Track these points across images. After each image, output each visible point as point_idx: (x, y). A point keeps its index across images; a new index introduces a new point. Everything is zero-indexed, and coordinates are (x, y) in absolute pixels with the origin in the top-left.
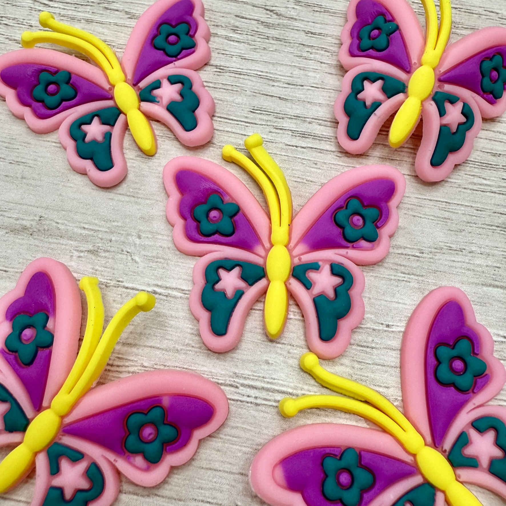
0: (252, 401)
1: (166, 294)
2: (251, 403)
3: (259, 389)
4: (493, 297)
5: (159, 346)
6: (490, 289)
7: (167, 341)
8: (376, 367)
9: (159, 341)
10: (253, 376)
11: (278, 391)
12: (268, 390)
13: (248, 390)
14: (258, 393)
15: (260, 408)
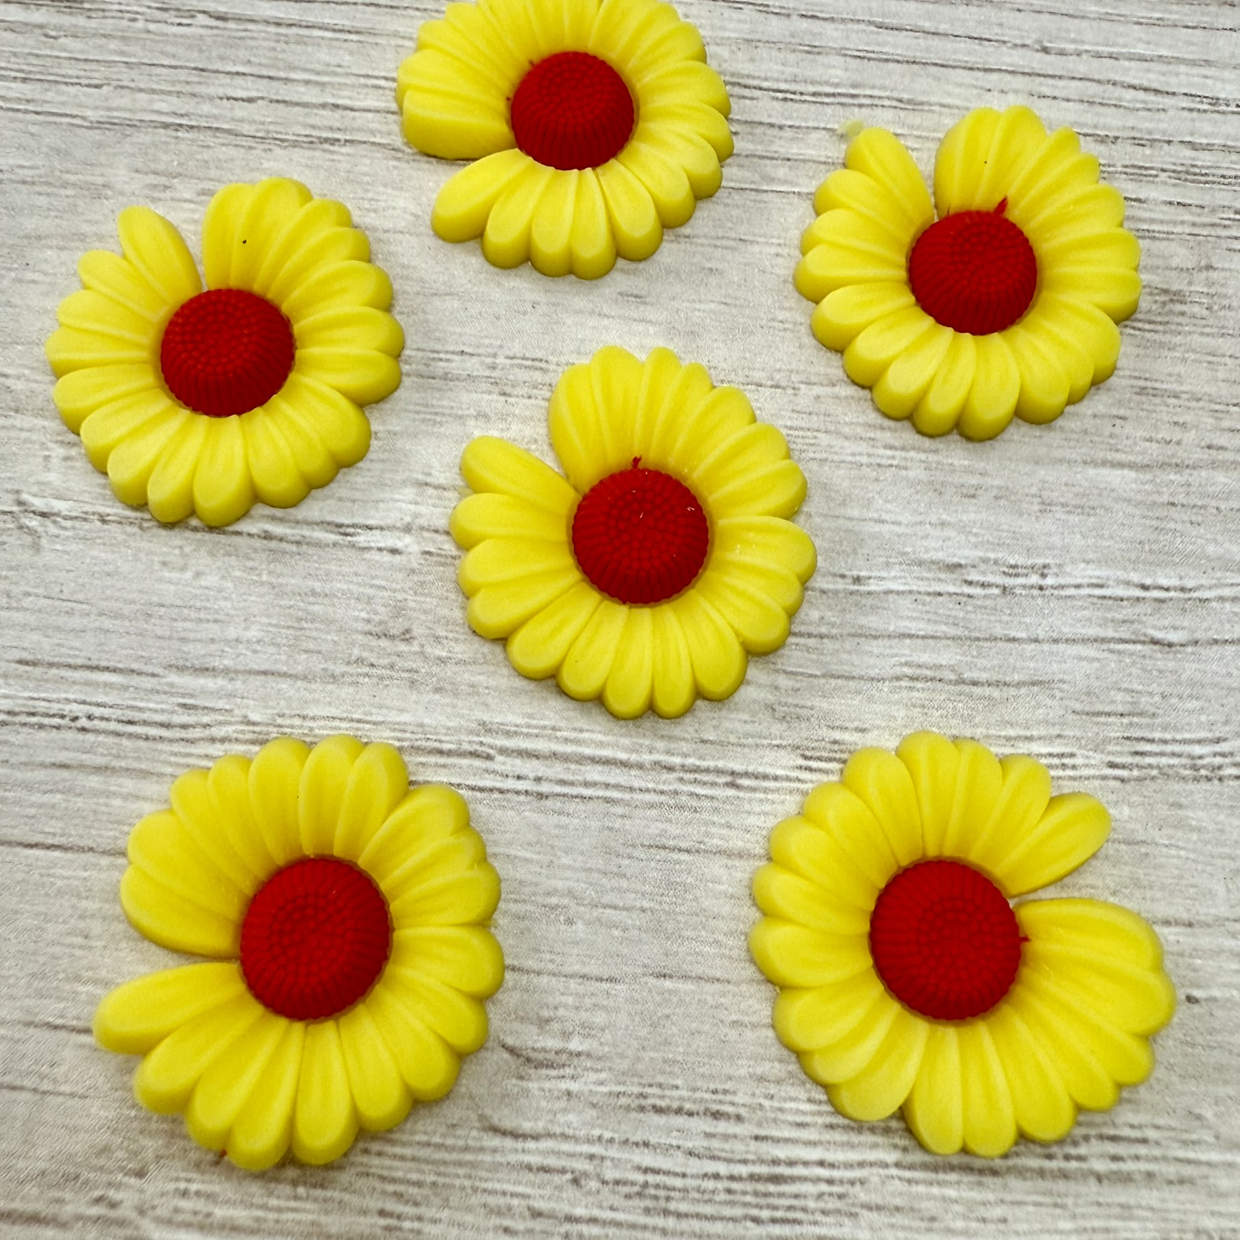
0: (529, 788)
1: (298, 538)
2: (527, 792)
3: (546, 758)
4: (1113, 490)
5: (285, 669)
6: (1105, 471)
7: (305, 656)
8: (833, 682)
9: (284, 658)
10: (529, 726)
11: (594, 760)
12: (566, 758)
13: (518, 761)
14: (542, 769)
15: (549, 803)
